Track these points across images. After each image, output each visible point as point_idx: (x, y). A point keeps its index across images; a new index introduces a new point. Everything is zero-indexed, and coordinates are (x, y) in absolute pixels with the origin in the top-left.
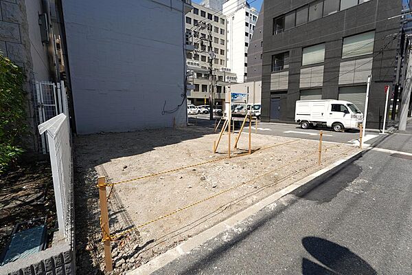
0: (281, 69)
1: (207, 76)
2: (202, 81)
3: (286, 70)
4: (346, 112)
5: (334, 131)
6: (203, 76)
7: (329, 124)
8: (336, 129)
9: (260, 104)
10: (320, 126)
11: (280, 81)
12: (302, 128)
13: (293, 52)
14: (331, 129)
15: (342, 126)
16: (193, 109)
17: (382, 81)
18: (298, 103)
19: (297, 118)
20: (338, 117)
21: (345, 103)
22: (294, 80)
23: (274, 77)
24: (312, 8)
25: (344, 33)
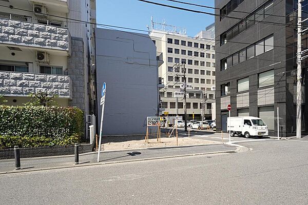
1: (198, 95)
2: (193, 100)
3: (229, 95)
5: (245, 137)
6: (195, 96)
7: (243, 133)
8: (246, 136)
13: (232, 82)
15: (249, 134)
16: (180, 123)
17: (281, 103)
19: (228, 129)
20: (247, 128)
22: (233, 102)
23: (222, 100)
24: (241, 54)
25: (258, 70)
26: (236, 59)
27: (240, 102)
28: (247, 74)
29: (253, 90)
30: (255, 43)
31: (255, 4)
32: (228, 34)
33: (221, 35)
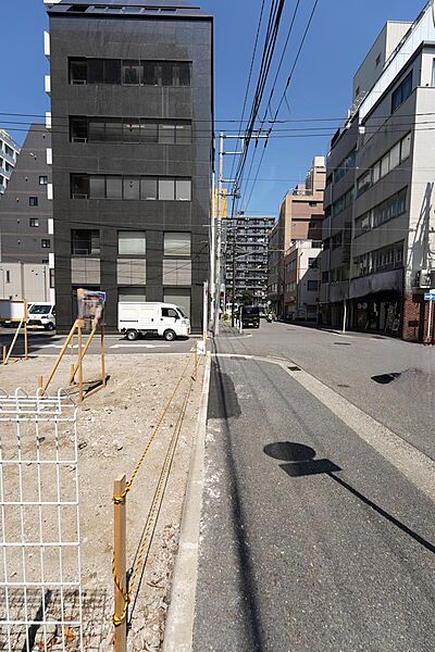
0: (87, 253)
3: (95, 256)
4: (177, 317)
5: (166, 339)
7: (161, 333)
8: (168, 337)
10: (151, 335)
11: (86, 270)
12: (127, 339)
13: (105, 231)
14: (163, 338)
15: (174, 334)
17: (201, 285)
18: (120, 306)
19: (121, 326)
20: (169, 322)
21: (175, 307)
22: (108, 271)
23: (77, 264)
24: (127, 183)
25: (164, 226)
26: (114, 186)
27: (126, 274)
28: (143, 225)
29: (154, 257)
30: (158, 177)
31: (159, 107)
32: (93, 126)
33: (70, 117)
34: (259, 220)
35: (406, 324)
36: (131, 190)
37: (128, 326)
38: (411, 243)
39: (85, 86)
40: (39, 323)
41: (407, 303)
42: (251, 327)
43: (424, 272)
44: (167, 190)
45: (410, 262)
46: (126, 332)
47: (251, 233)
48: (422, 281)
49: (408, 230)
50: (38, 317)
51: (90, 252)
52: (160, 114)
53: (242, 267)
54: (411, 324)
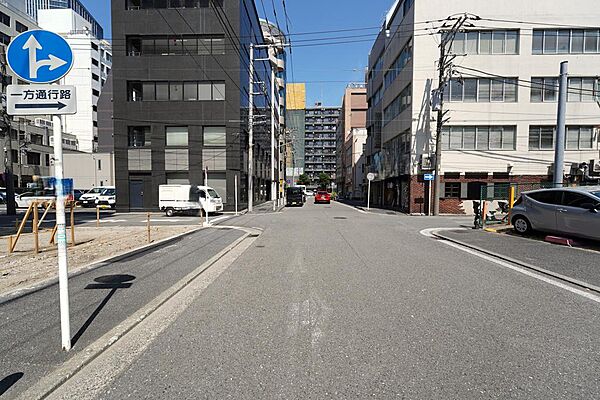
0: (141, 145)
3: (148, 148)
9: (114, 187)
11: (140, 160)
12: (167, 215)
13: (155, 127)
17: (234, 170)
18: (161, 188)
19: (161, 205)
22: (158, 160)
23: (132, 154)
24: (172, 87)
25: (203, 122)
26: (162, 91)
27: (172, 162)
28: (186, 122)
29: (196, 147)
30: (198, 82)
31: (198, 26)
32: (145, 42)
33: (127, 36)
34: (334, 110)
35: (412, 201)
36: (176, 93)
37: (166, 204)
38: (414, 130)
39: (140, 11)
40: (106, 203)
41: (412, 182)
42: (295, 206)
43: (425, 156)
44: (205, 92)
45: (414, 147)
46: (165, 210)
47: (326, 121)
48: (423, 164)
49: (411, 120)
50: (106, 198)
51: (143, 144)
52: (198, 30)
53: (319, 153)
54: (417, 201)
